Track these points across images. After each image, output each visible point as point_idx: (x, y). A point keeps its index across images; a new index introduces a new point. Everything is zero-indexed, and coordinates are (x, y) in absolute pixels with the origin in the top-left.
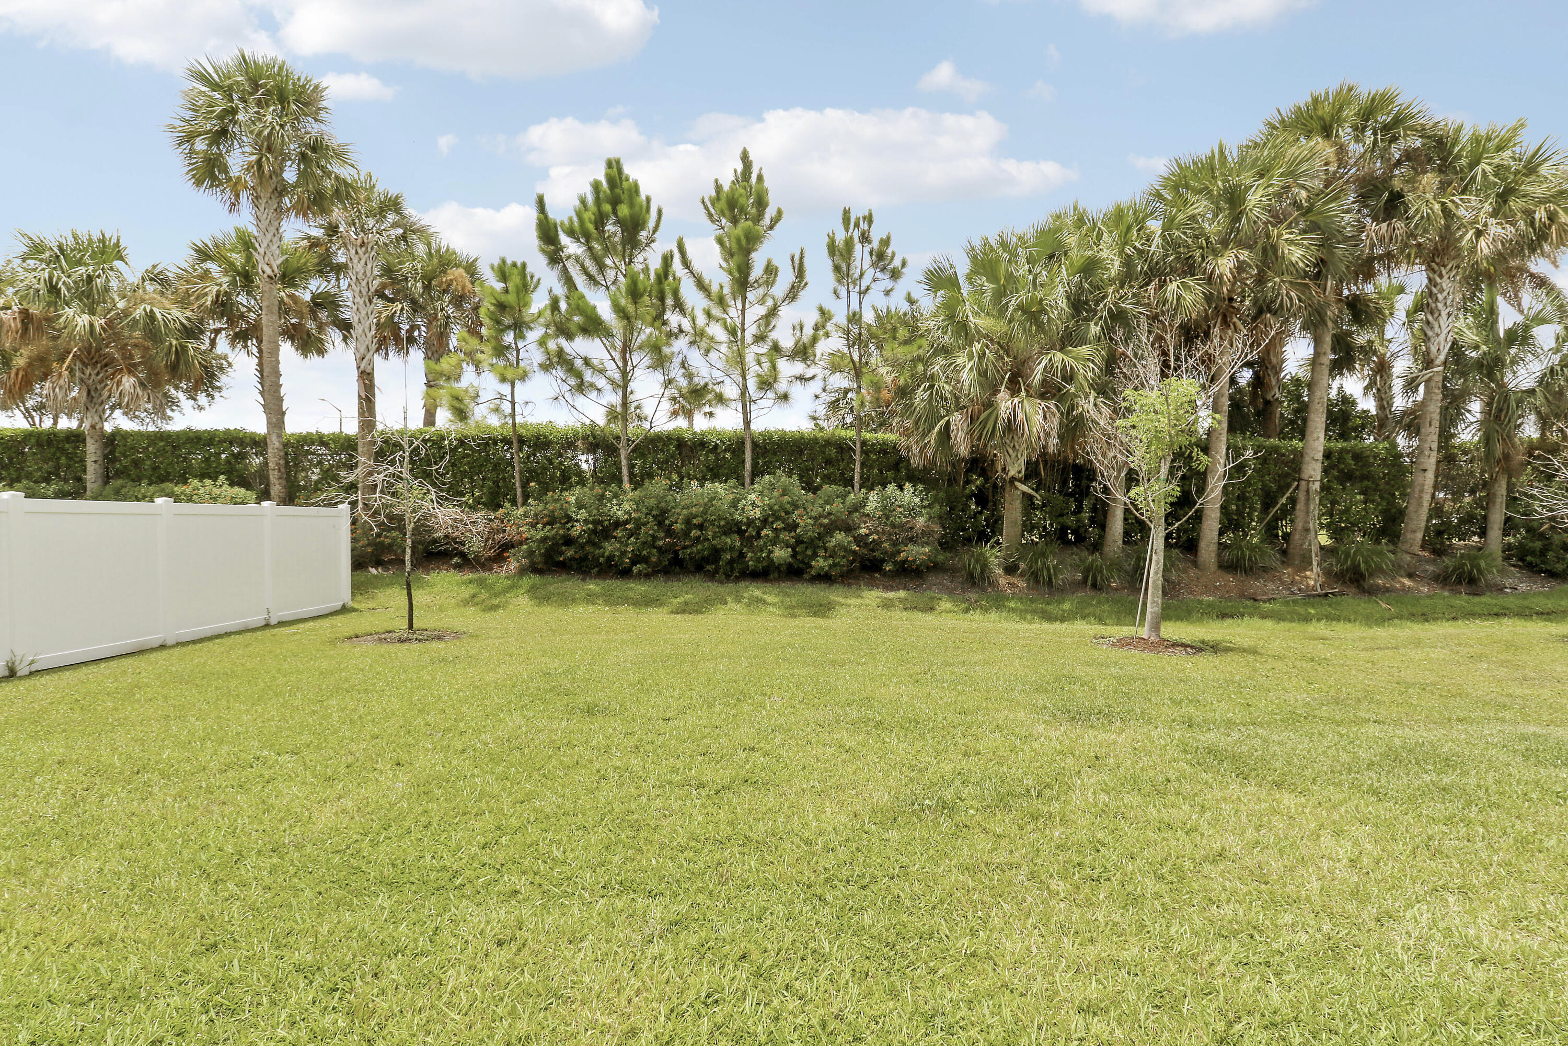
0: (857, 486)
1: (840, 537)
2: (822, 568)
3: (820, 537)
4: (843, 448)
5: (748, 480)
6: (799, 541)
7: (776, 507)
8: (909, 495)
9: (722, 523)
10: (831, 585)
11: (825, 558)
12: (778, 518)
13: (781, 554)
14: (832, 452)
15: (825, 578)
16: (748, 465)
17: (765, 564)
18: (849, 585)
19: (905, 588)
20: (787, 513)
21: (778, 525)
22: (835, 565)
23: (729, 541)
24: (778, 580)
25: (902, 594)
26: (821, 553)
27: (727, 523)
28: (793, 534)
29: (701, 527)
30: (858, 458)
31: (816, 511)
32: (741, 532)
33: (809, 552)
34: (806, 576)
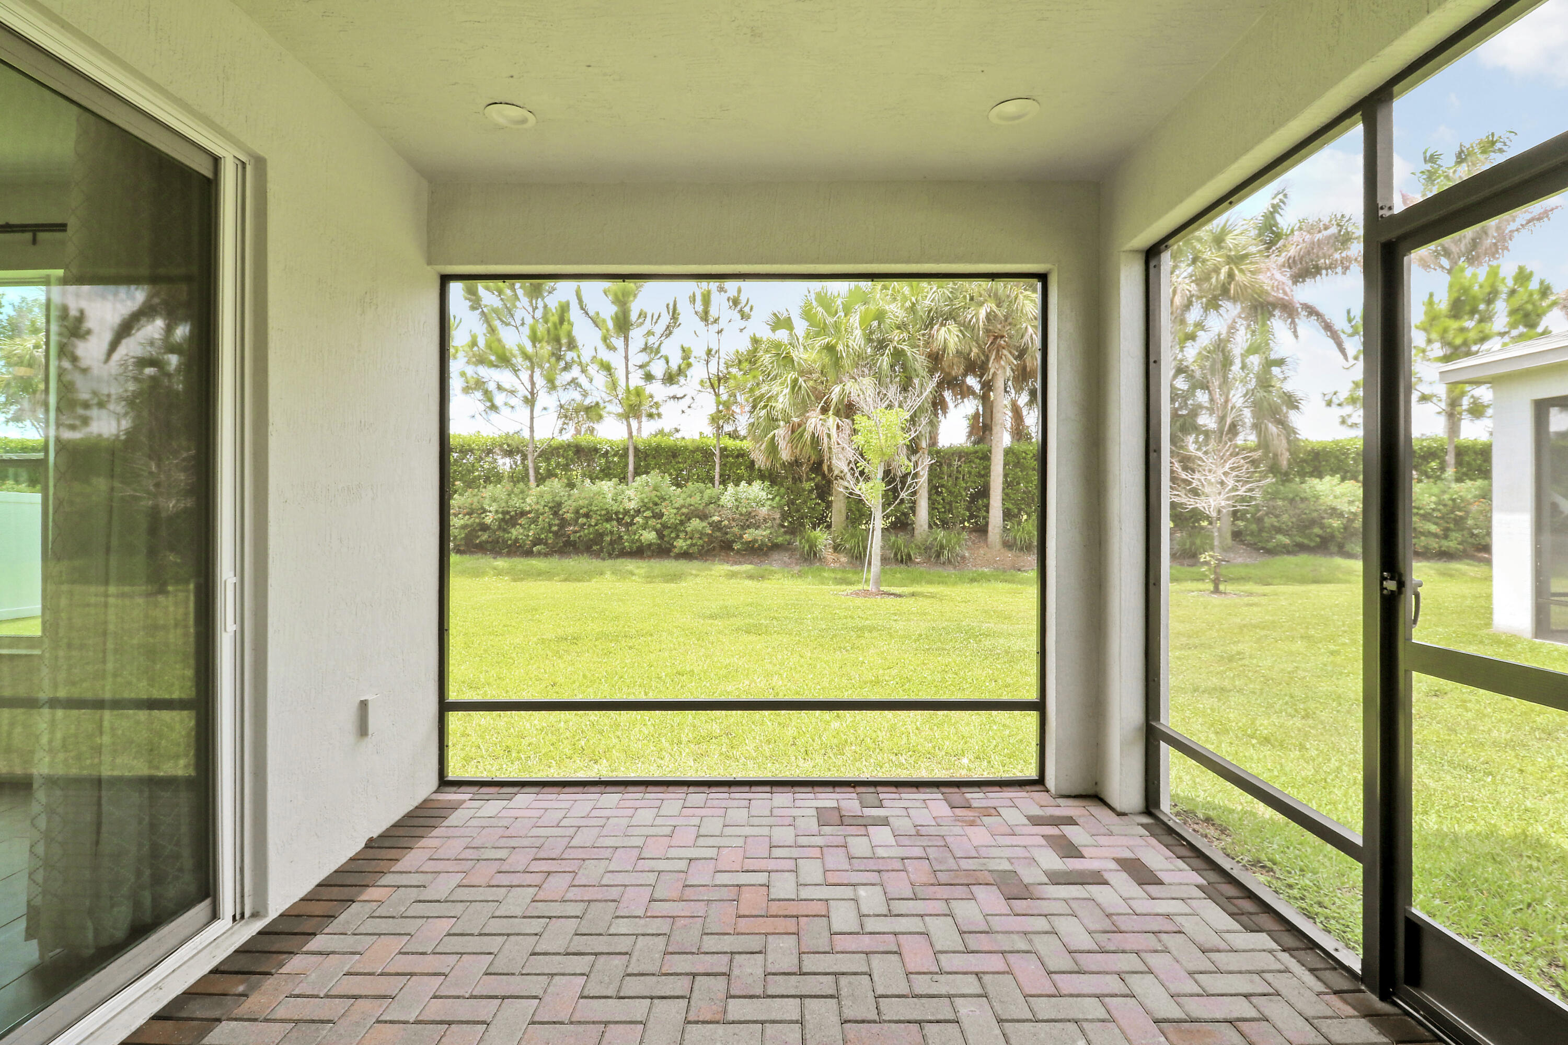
0: (717, 483)
1: (695, 523)
2: (682, 547)
3: (682, 523)
4: (707, 454)
5: (630, 479)
6: (665, 526)
7: (646, 500)
8: (756, 490)
9: (603, 512)
10: (690, 560)
11: (685, 540)
12: (648, 509)
13: (649, 536)
14: (699, 456)
15: (685, 555)
16: (631, 467)
17: (638, 544)
18: (706, 561)
19: (751, 563)
20: (656, 504)
21: (648, 514)
22: (692, 545)
23: (608, 526)
24: (650, 557)
25: (749, 567)
26: (682, 535)
27: (608, 513)
28: (659, 521)
29: (587, 516)
30: (717, 460)
31: (680, 502)
32: (619, 521)
33: (673, 535)
34: (672, 554)
